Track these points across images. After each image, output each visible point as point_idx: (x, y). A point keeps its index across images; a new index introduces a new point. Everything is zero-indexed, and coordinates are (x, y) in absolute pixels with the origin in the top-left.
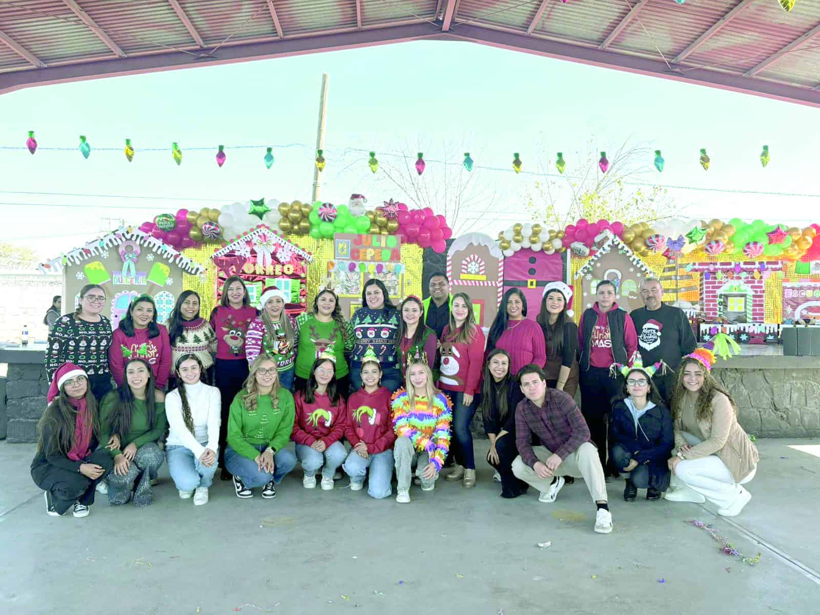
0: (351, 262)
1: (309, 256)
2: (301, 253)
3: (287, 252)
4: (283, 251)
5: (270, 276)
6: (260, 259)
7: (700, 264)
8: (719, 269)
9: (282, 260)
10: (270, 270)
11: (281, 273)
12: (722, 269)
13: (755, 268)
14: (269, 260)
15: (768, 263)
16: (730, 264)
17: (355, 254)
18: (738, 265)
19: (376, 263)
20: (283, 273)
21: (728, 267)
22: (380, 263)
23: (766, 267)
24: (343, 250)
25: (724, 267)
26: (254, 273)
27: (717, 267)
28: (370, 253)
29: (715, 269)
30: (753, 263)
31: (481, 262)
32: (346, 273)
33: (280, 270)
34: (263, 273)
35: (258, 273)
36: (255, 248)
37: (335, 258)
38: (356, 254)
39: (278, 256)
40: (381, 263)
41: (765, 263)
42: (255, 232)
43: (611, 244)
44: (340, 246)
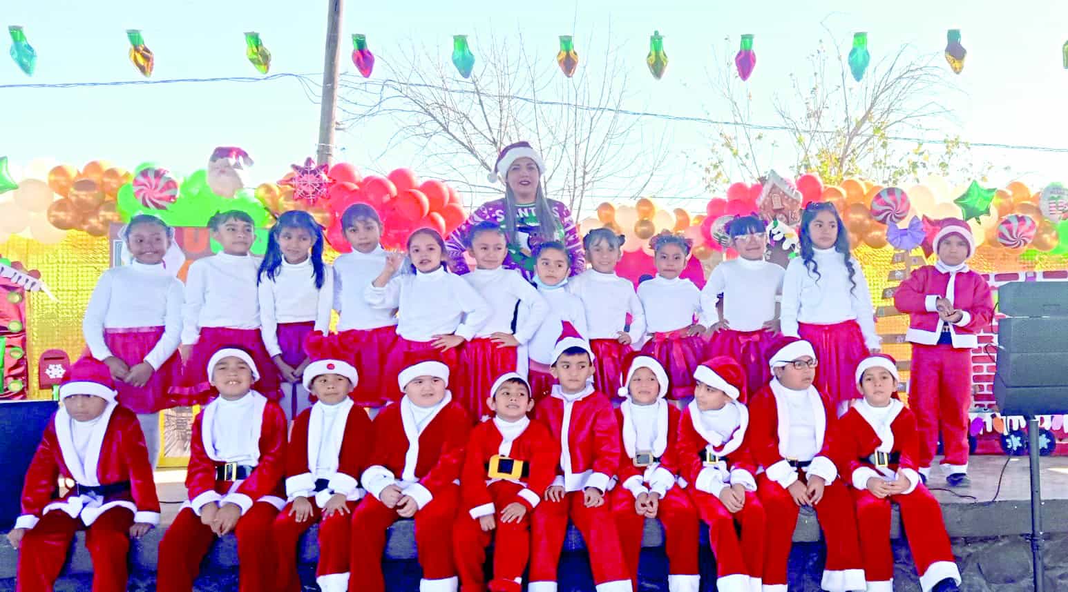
2: (9, 273)
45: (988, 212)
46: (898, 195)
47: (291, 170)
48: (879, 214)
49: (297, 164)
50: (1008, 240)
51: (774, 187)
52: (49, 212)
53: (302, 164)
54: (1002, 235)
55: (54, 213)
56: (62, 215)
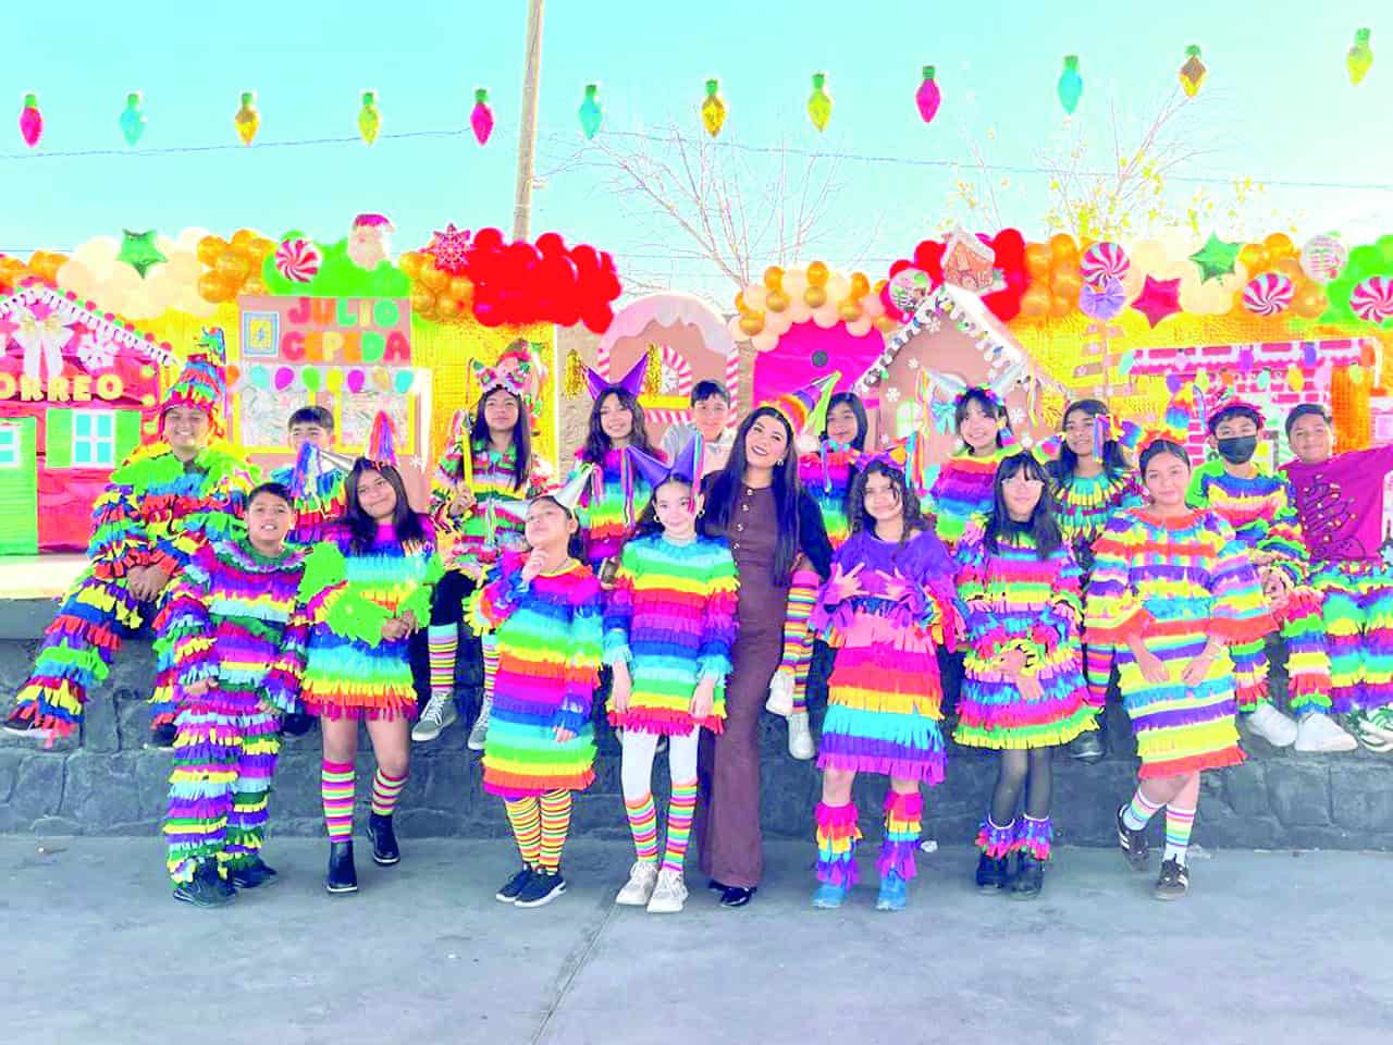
0: (279, 366)
1: (164, 352)
2: (142, 345)
3: (105, 344)
4: (95, 340)
5: (57, 403)
6: (31, 365)
7: (1154, 353)
8: (1200, 365)
9: (92, 365)
10: (58, 387)
11: (88, 397)
12: (1209, 366)
13: (1290, 361)
14: (56, 364)
15: (1325, 345)
16: (1227, 350)
17: (292, 347)
18: (1246, 355)
19: (349, 369)
20: (95, 396)
21: (1222, 359)
22: (355, 368)
23: (1319, 356)
24: (261, 338)
25: (1214, 359)
26: (17, 397)
27: (1194, 359)
28: (331, 341)
29: (1189, 367)
30: (1287, 347)
31: (683, 364)
32: (270, 392)
33: (86, 389)
34: (42, 396)
35: (25, 396)
36: (19, 336)
37: (241, 358)
38: (295, 346)
39: (82, 354)
40: (360, 368)
41: (1317, 345)
42: (17, 296)
43: (933, 308)
44: (254, 328)
45: (1232, 270)
46: (1113, 252)
47: (432, 238)
48: (1088, 273)
49: (438, 230)
50: (1256, 304)
51: (959, 243)
52: (200, 281)
53: (444, 230)
54: (1248, 299)
55: (203, 285)
56: (210, 287)
